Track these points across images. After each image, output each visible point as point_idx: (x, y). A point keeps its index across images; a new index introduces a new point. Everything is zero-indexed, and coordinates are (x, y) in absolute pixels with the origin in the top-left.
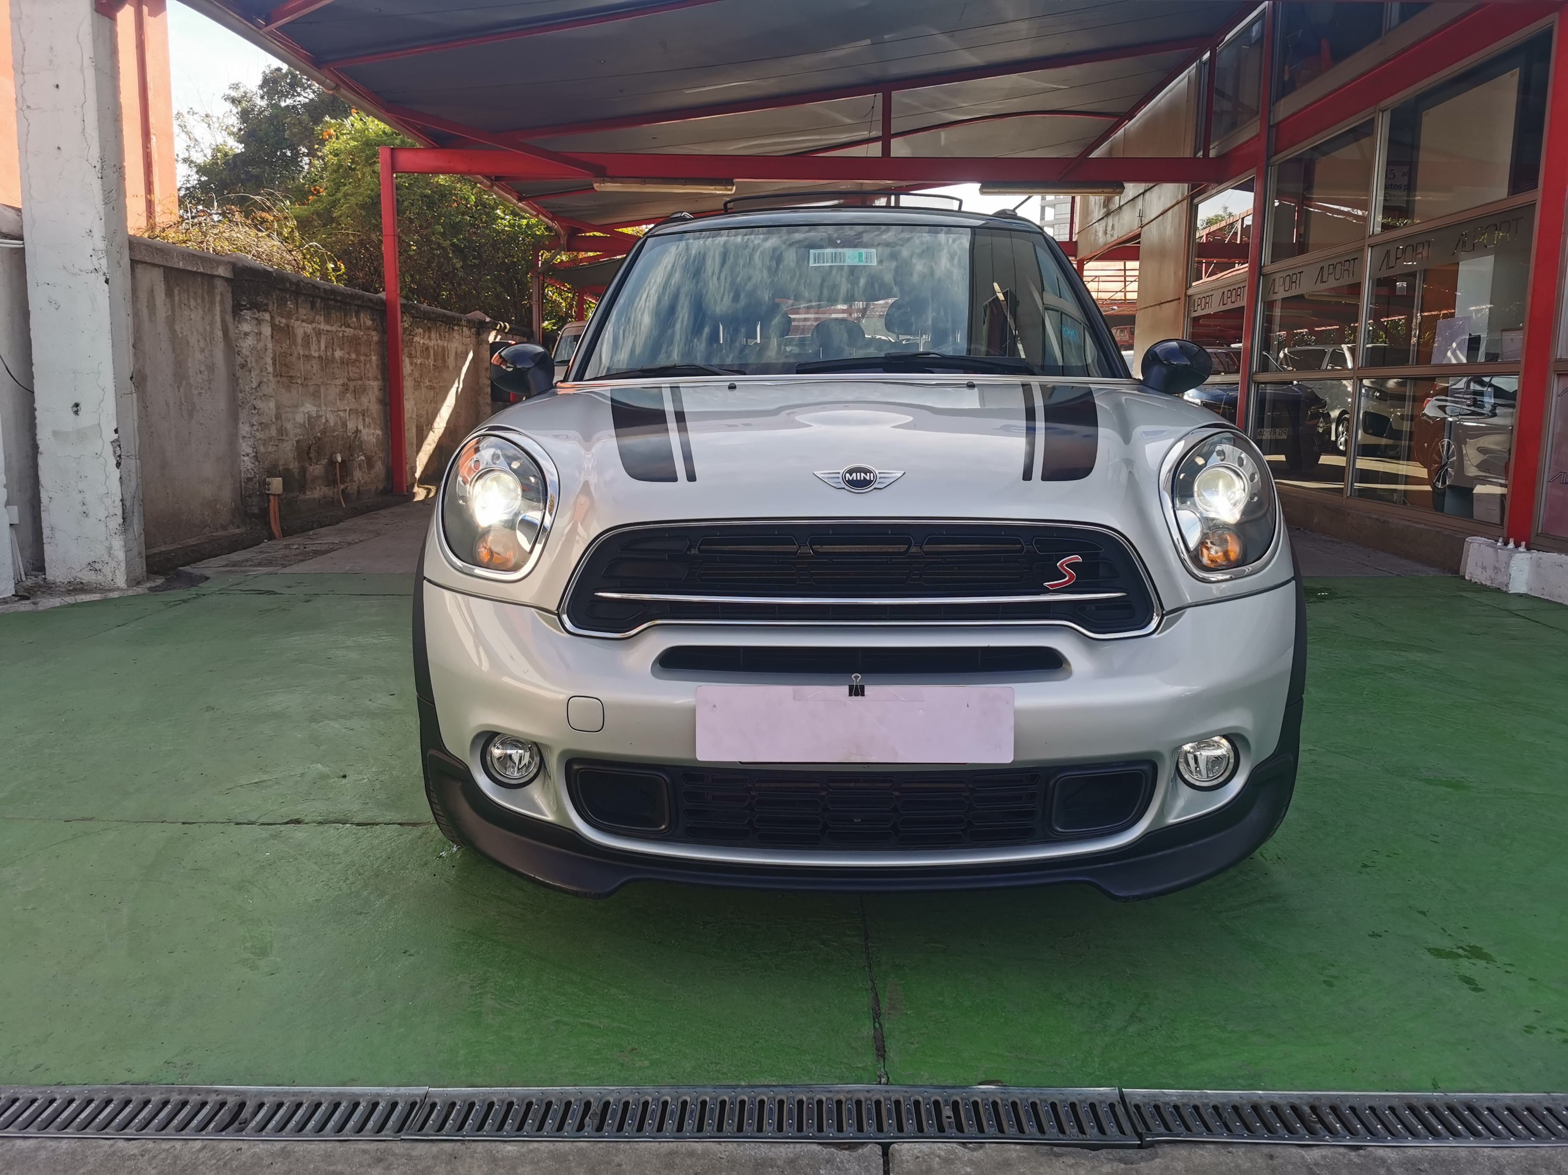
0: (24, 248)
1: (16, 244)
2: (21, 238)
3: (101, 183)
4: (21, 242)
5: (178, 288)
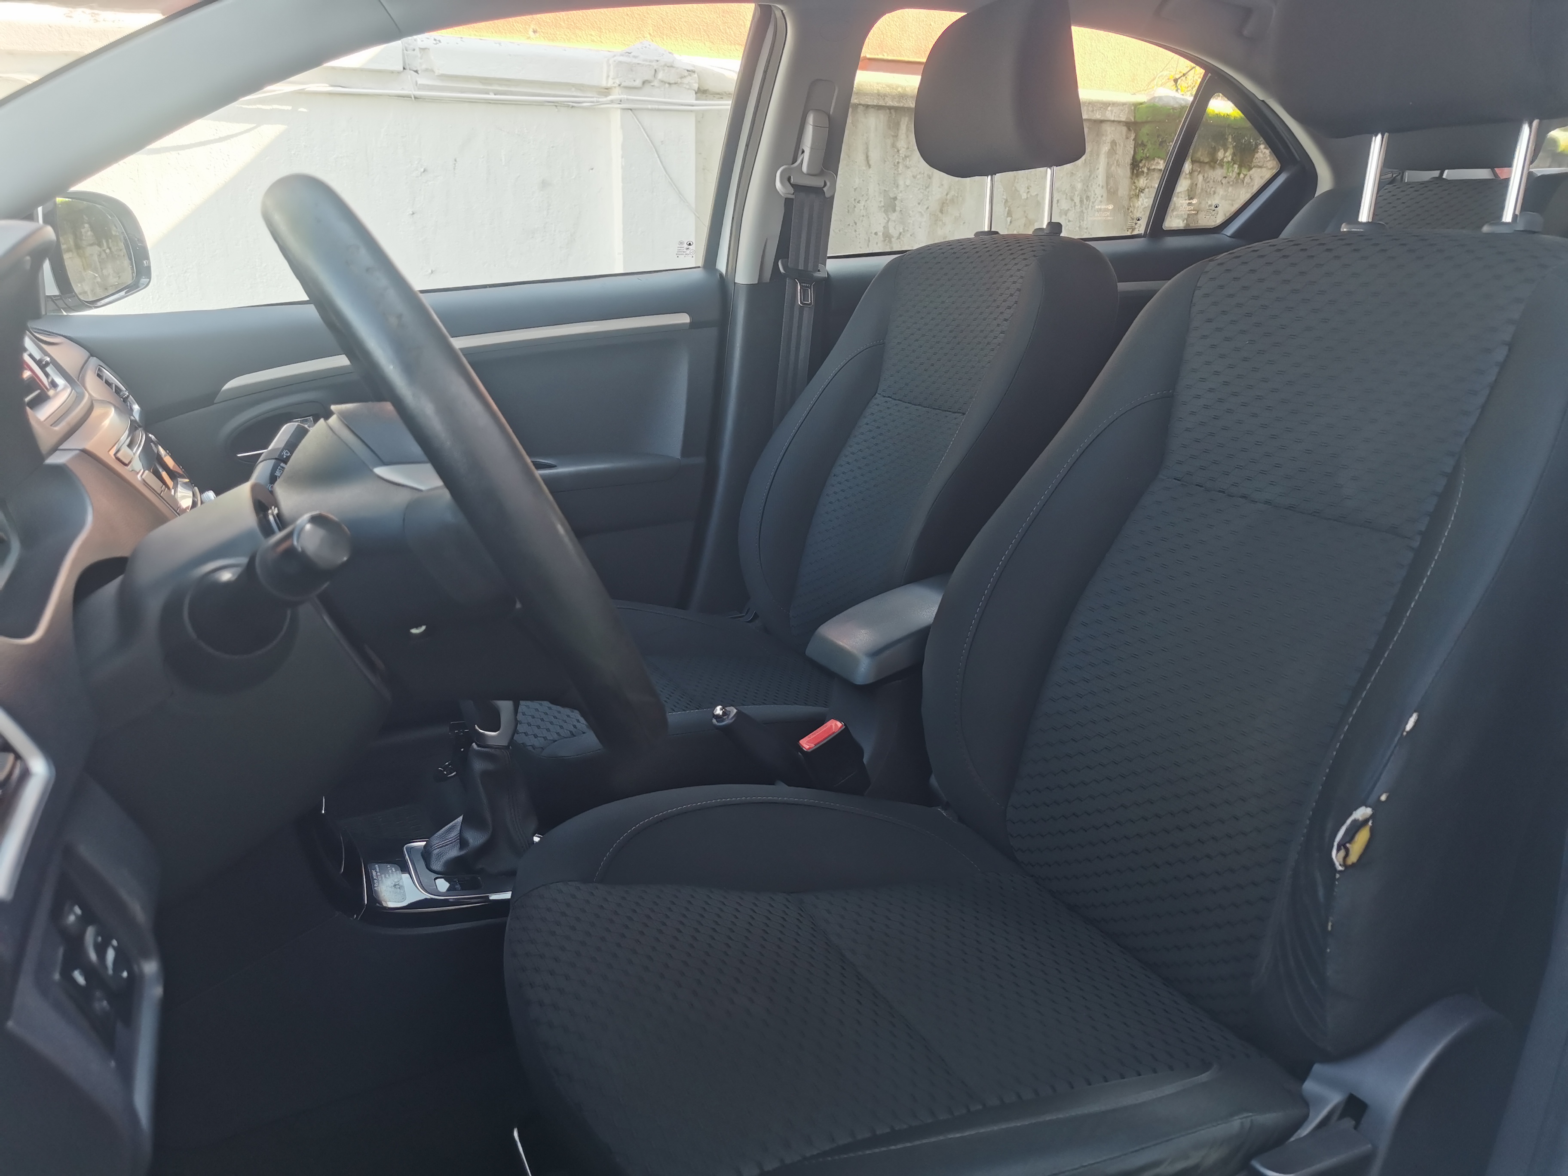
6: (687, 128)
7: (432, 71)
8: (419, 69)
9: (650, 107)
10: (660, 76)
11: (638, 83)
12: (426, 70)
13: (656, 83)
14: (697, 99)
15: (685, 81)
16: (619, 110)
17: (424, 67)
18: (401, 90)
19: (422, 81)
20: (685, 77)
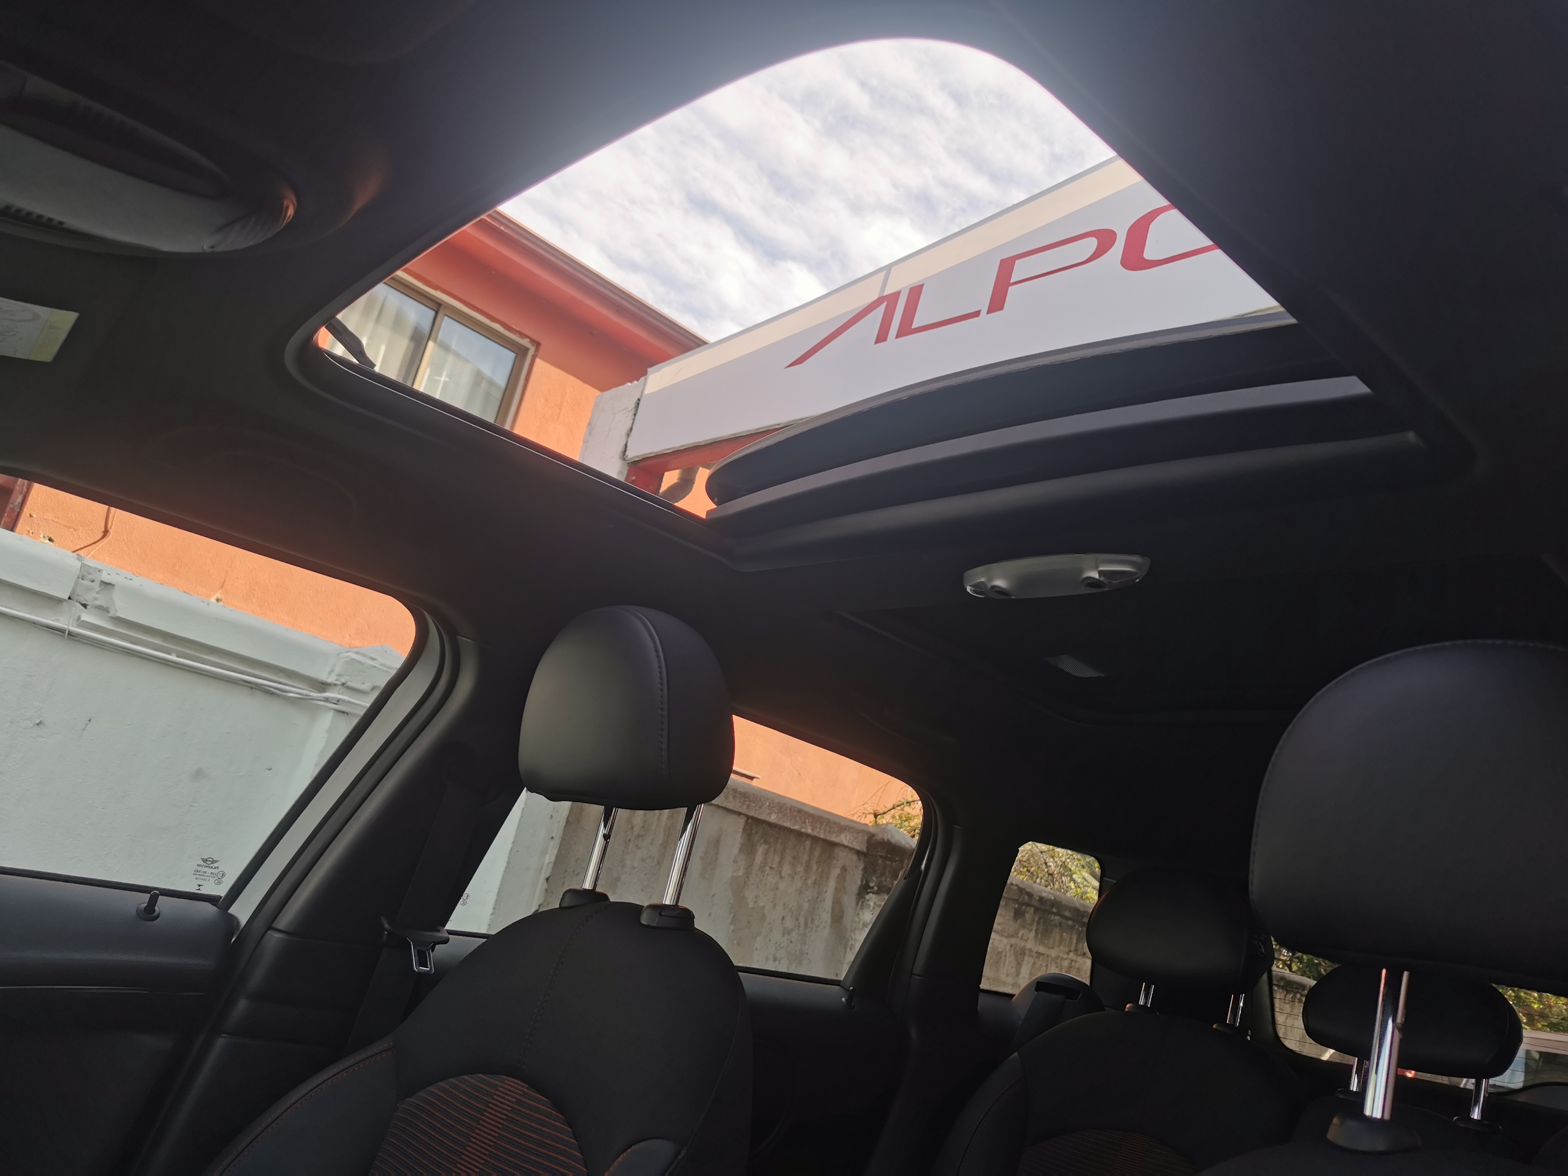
5: (766, 847)
7: (107, 610)
8: (89, 603)
11: (366, 687)
12: (99, 608)
17: (98, 603)
18: (53, 621)
19: (86, 617)
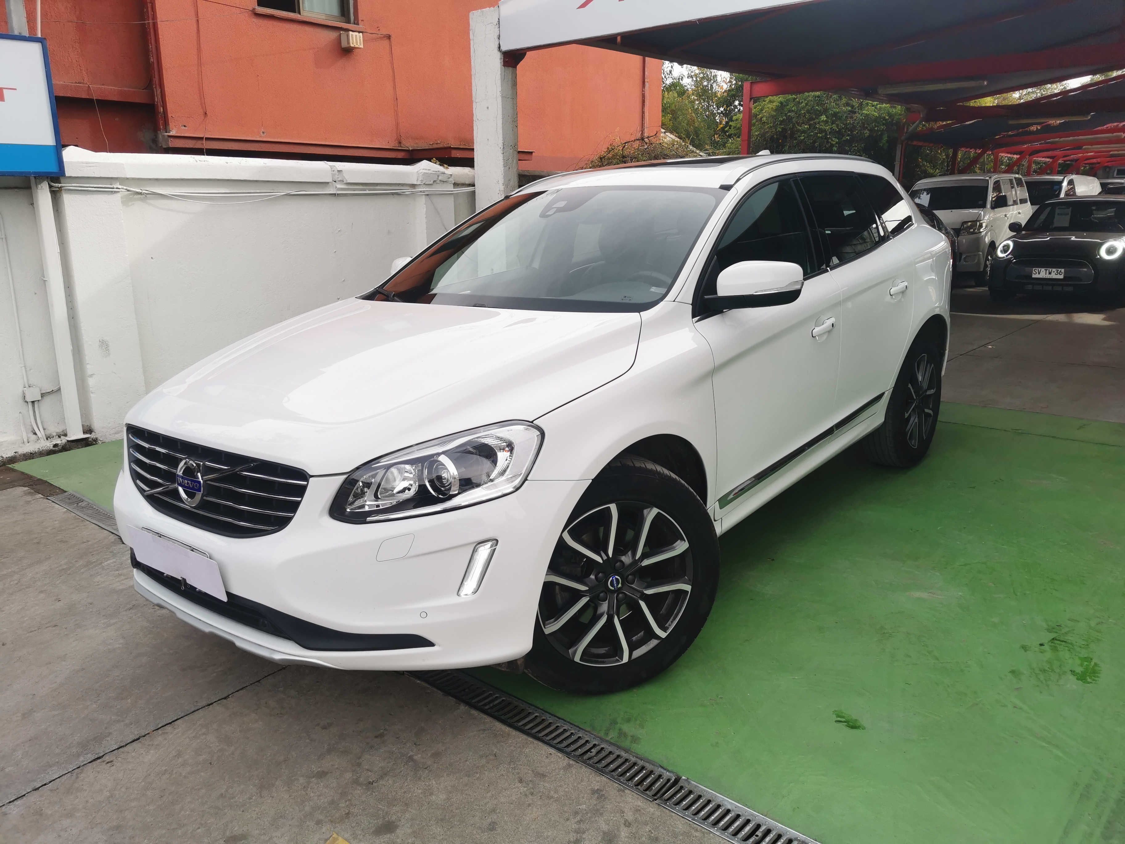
0: (475, 190)
1: (471, 189)
2: (474, 185)
3: (502, 156)
4: (474, 188)
6: (450, 202)
7: (343, 181)
8: (336, 180)
9: (437, 193)
10: (440, 178)
11: (431, 182)
12: (340, 181)
13: (438, 182)
14: (454, 188)
15: (450, 180)
16: (424, 196)
17: (339, 179)
18: (328, 191)
19: (339, 186)
20: (449, 178)
